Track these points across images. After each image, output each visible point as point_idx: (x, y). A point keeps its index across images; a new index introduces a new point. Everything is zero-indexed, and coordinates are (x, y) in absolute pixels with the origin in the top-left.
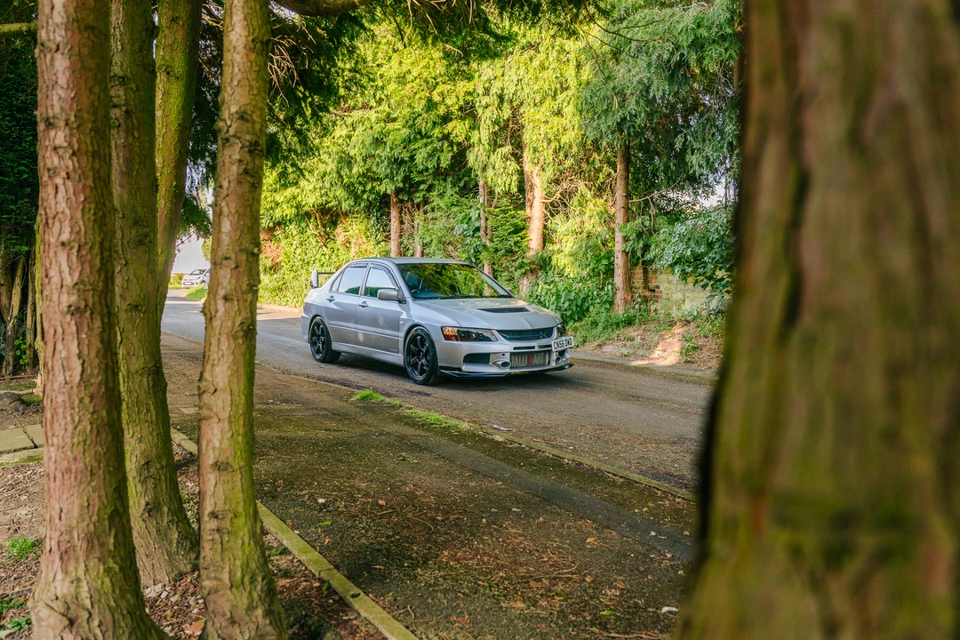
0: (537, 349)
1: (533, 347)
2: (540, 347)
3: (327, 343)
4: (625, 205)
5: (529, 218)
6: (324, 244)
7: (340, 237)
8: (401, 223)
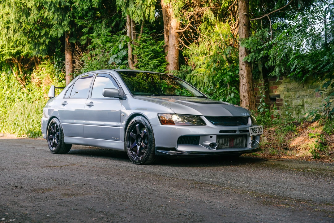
0: (237, 133)
1: (235, 131)
2: (241, 131)
3: (61, 137)
4: (247, 23)
5: (167, 46)
6: (24, 85)
7: (35, 80)
8: (74, 62)
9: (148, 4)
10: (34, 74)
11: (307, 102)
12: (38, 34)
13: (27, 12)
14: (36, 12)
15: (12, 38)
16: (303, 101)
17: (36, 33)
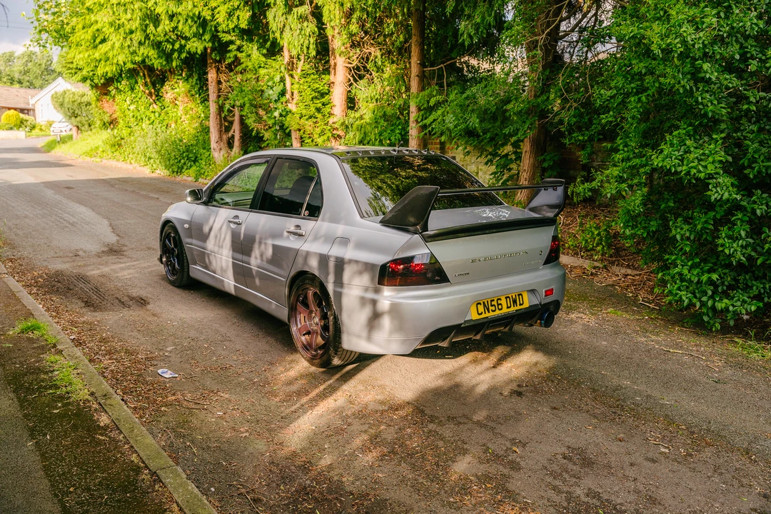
4: (419, 73)
5: (333, 83)
6: (154, 101)
7: (169, 94)
8: (219, 82)
9: (307, 34)
10: (167, 87)
11: (481, 170)
12: (171, 47)
13: (156, 20)
14: (167, 22)
15: (137, 51)
16: (478, 168)
17: (168, 46)
